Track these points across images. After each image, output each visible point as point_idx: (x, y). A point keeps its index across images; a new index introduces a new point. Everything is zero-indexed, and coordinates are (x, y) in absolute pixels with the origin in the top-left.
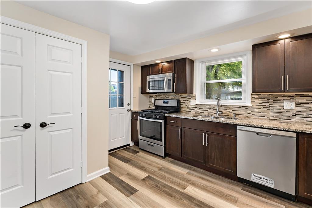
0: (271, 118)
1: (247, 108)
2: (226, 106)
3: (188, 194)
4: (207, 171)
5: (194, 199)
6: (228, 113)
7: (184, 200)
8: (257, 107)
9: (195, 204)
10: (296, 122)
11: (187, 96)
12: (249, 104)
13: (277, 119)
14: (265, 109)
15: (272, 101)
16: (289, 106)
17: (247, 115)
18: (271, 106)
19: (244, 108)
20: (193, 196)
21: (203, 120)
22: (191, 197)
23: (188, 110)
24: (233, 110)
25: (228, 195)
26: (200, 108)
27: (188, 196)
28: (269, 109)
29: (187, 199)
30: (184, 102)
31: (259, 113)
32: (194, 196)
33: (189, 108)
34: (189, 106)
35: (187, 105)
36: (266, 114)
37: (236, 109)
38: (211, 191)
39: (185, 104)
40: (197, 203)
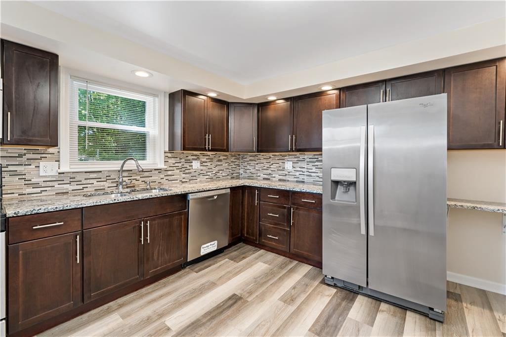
0: (184, 180)
1: (160, 171)
2: (131, 171)
3: (184, 327)
4: (136, 291)
5: (198, 320)
6: (134, 181)
7: (197, 334)
8: (171, 168)
9: (209, 320)
10: (200, 181)
11: (26, 152)
12: (161, 165)
13: (188, 180)
14: (178, 171)
15: (184, 160)
16: (196, 165)
17: (160, 181)
18: (183, 166)
19: (157, 172)
20: (192, 321)
21: (139, 200)
22: (193, 324)
23: (30, 190)
24: (141, 176)
25: (201, 285)
26: (72, 180)
27: (190, 328)
28: (181, 170)
29: (195, 329)
30: (10, 168)
31: (173, 176)
32: (193, 319)
33: (36, 185)
34: (34, 180)
35: (27, 177)
36: (179, 176)
37: (146, 174)
38: (187, 298)
39: (14, 174)
40: (206, 319)
